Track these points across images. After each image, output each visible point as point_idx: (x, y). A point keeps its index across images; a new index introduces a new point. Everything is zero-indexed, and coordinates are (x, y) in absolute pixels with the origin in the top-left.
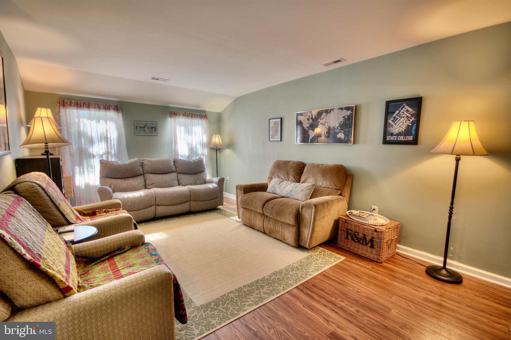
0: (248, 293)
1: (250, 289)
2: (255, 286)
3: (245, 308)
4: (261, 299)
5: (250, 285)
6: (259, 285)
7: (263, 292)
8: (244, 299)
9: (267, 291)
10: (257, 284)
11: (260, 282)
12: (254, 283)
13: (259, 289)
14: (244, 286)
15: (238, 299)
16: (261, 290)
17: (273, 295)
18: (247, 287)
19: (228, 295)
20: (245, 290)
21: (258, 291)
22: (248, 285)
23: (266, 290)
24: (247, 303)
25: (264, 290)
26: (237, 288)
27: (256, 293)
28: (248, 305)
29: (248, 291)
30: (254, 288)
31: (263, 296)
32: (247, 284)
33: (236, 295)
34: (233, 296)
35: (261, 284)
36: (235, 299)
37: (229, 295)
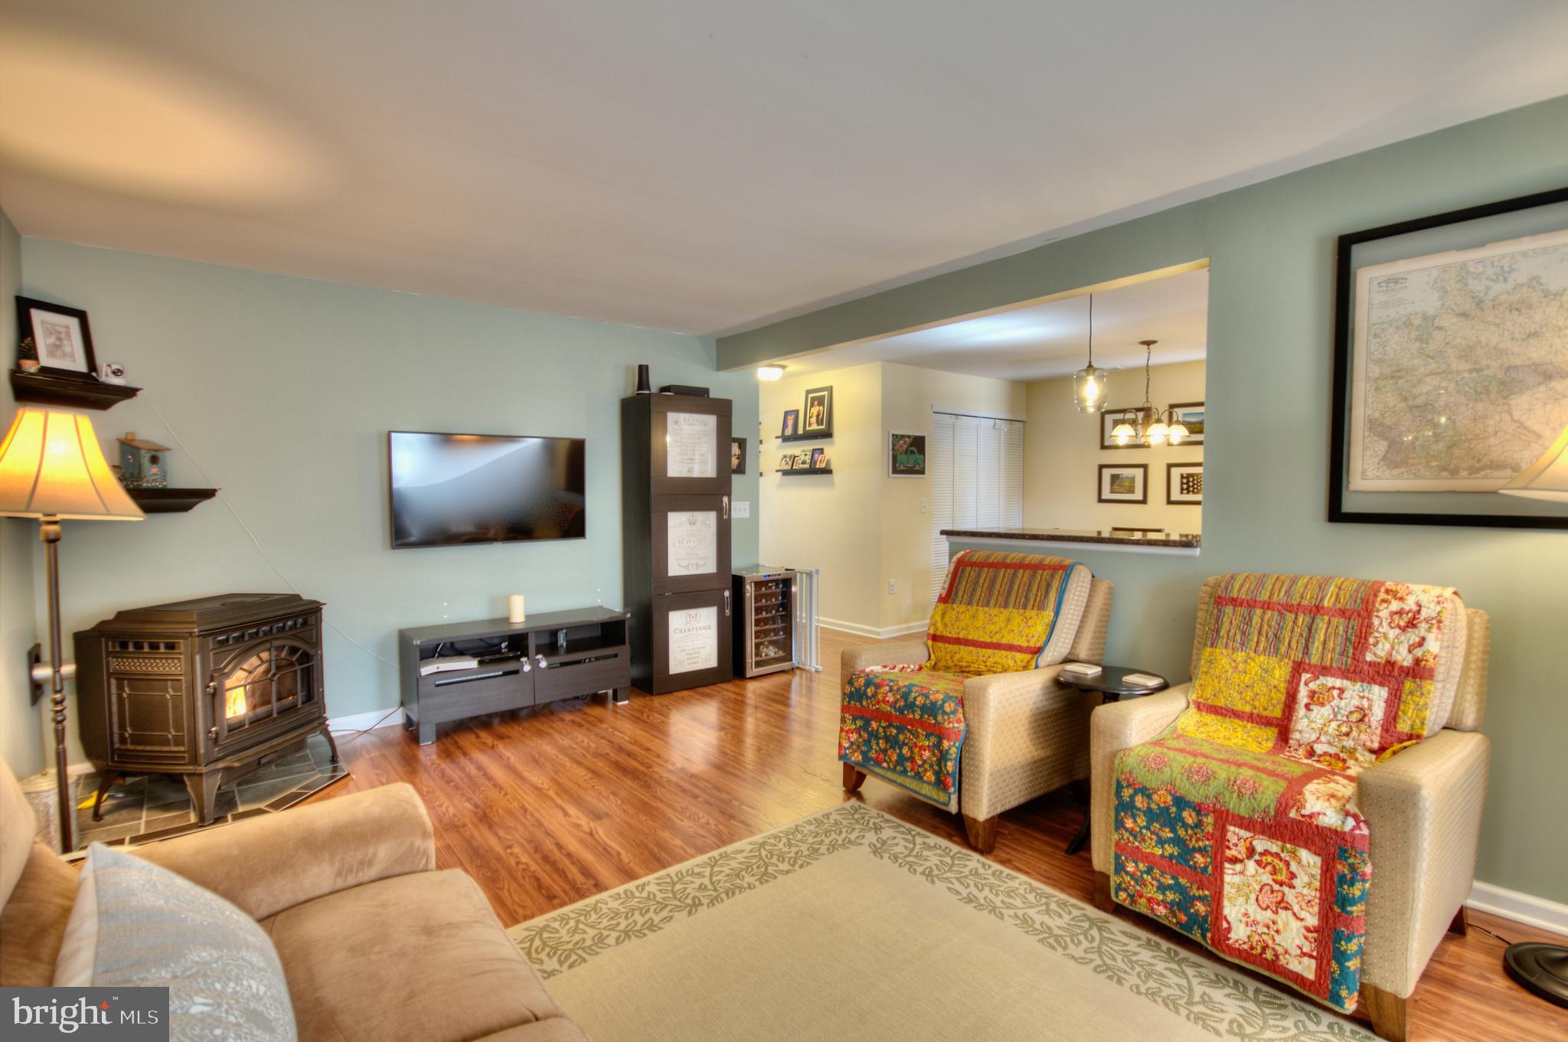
0: (743, 873)
1: (738, 881)
2: (722, 890)
3: (751, 847)
4: (712, 864)
5: (737, 891)
6: (709, 893)
7: (704, 876)
8: (754, 861)
9: (693, 879)
10: (715, 894)
11: (705, 901)
12: (723, 896)
13: (712, 883)
14: (754, 887)
15: (767, 860)
16: (706, 881)
17: (681, 872)
18: (746, 885)
19: (793, 866)
20: (749, 879)
21: (714, 879)
22: (741, 888)
23: (692, 882)
24: (745, 854)
25: (699, 881)
26: (772, 882)
27: (723, 874)
28: (742, 851)
29: (743, 877)
30: (727, 884)
31: (704, 870)
32: (745, 894)
33: (775, 868)
34: (780, 864)
35: (705, 894)
36: (774, 860)
37: (790, 868)
